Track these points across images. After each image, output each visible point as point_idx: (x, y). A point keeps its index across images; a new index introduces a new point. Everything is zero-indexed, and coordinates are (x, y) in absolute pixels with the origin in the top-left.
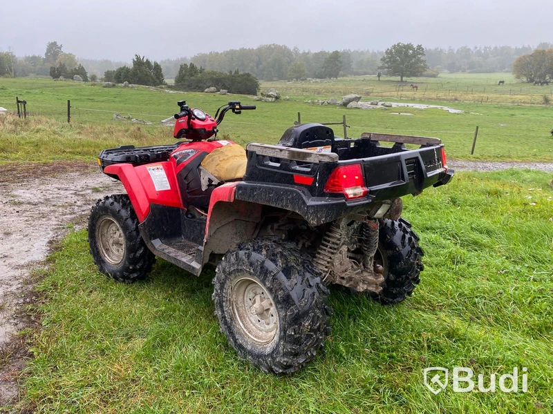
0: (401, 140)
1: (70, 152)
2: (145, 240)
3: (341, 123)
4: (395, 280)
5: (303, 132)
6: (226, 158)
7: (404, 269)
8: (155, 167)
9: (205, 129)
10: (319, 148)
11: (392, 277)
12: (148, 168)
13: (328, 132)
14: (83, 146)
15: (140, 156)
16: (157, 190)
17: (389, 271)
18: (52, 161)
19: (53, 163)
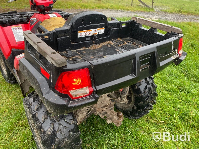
0: (154, 26)
2: (10, 69)
4: (137, 110)
5: (78, 19)
6: (49, 26)
7: (143, 105)
8: (17, 27)
9: (44, 6)
10: (93, 30)
11: (135, 108)
12: (12, 28)
13: (102, 18)
15: (9, 21)
16: (16, 41)
17: (134, 104)
18: (24, 8)
19: (24, 9)
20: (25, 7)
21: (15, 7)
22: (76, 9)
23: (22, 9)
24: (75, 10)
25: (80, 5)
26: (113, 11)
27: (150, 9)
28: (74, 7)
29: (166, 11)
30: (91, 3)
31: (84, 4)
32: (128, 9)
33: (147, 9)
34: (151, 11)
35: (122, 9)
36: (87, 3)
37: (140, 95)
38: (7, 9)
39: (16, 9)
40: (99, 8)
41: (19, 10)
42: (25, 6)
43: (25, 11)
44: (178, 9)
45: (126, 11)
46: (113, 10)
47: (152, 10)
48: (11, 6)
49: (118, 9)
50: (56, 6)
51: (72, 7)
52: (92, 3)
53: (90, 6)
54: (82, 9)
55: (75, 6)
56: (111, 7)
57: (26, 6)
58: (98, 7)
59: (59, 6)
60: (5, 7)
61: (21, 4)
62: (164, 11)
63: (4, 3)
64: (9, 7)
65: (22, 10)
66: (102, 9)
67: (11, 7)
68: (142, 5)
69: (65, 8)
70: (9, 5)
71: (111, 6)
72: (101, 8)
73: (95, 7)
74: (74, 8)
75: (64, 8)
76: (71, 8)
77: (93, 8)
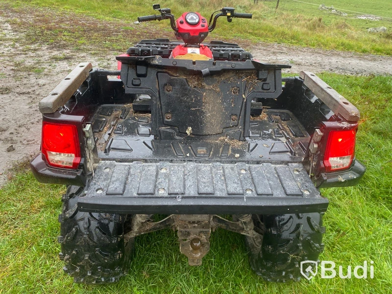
1: (250, 33)
14: (261, 30)
15: (143, 51)
37: (270, 230)
42: (235, 34)
50: (288, 41)
57: (238, 35)
59: (293, 41)
61: (231, 32)
75: (301, 45)
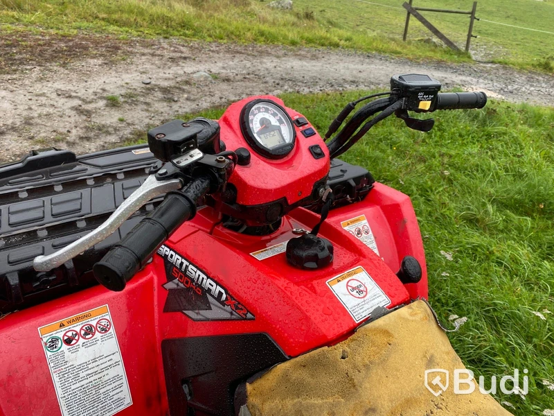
1: (103, 19)
3: (469, 13)
8: (77, 327)
12: (46, 339)
14: (122, 11)
18: (75, 31)
19: (76, 36)
20: (79, 28)
21: (47, 28)
22: (243, 43)
23: (70, 36)
24: (239, 49)
25: (254, 32)
26: (357, 59)
27: (459, 53)
28: (234, 37)
29: (506, 64)
30: (284, 25)
31: (265, 28)
32: (400, 53)
33: (451, 55)
34: (464, 60)
35: (379, 51)
36: (274, 24)
38: (20, 36)
39: (50, 35)
40: (313, 45)
41: (60, 40)
42: (78, 24)
43: (81, 44)
44: (543, 61)
45: (393, 59)
46: (356, 53)
47: (466, 59)
48: (32, 23)
49: (369, 51)
50: (178, 31)
51: (228, 36)
52: (289, 27)
53: (285, 37)
54: (260, 46)
55: (238, 33)
56: (347, 43)
57: (82, 25)
58: (309, 41)
59: (187, 32)
60: (14, 28)
61: (65, 18)
62: (500, 62)
63: (11, 13)
64: (26, 26)
65: (70, 41)
66: (320, 48)
67: (32, 28)
68: (435, 39)
69: (209, 39)
70: (25, 20)
71: (348, 39)
72: (319, 44)
73: (299, 41)
74: (237, 40)
75: (203, 38)
76: (225, 41)
77: (293, 43)
